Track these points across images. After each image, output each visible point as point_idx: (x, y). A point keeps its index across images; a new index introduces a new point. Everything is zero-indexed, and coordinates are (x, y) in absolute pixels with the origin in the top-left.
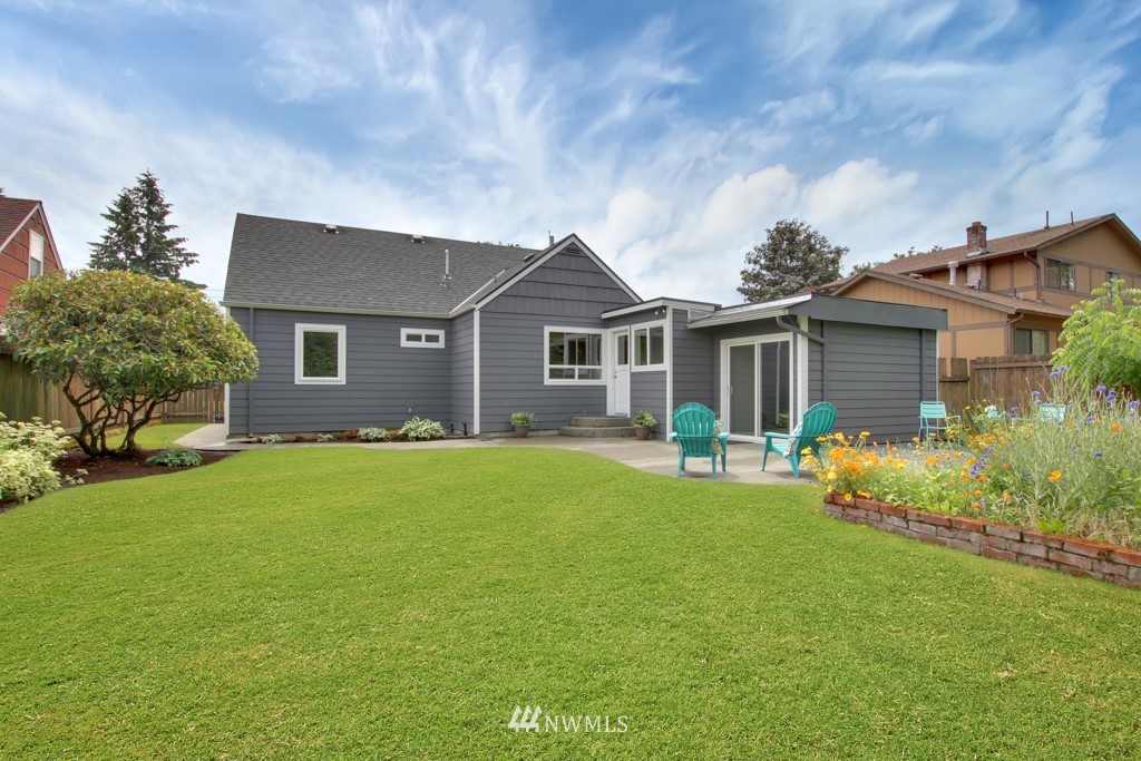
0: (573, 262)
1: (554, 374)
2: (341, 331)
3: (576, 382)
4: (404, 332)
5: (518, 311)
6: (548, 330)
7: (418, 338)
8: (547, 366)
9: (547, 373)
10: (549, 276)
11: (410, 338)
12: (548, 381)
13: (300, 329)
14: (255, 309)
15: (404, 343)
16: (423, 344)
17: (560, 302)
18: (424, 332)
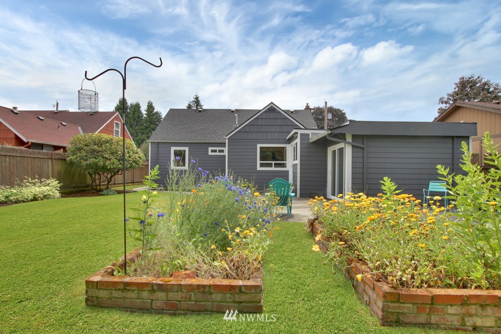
0: (272, 115)
1: (262, 165)
2: (187, 149)
3: (273, 169)
4: (210, 149)
5: (245, 138)
6: (259, 146)
7: (215, 151)
8: (259, 162)
9: (258, 165)
10: (260, 122)
11: (212, 151)
12: (259, 168)
13: (173, 149)
14: (158, 143)
15: (210, 153)
16: (217, 154)
17: (265, 133)
18: (218, 149)
